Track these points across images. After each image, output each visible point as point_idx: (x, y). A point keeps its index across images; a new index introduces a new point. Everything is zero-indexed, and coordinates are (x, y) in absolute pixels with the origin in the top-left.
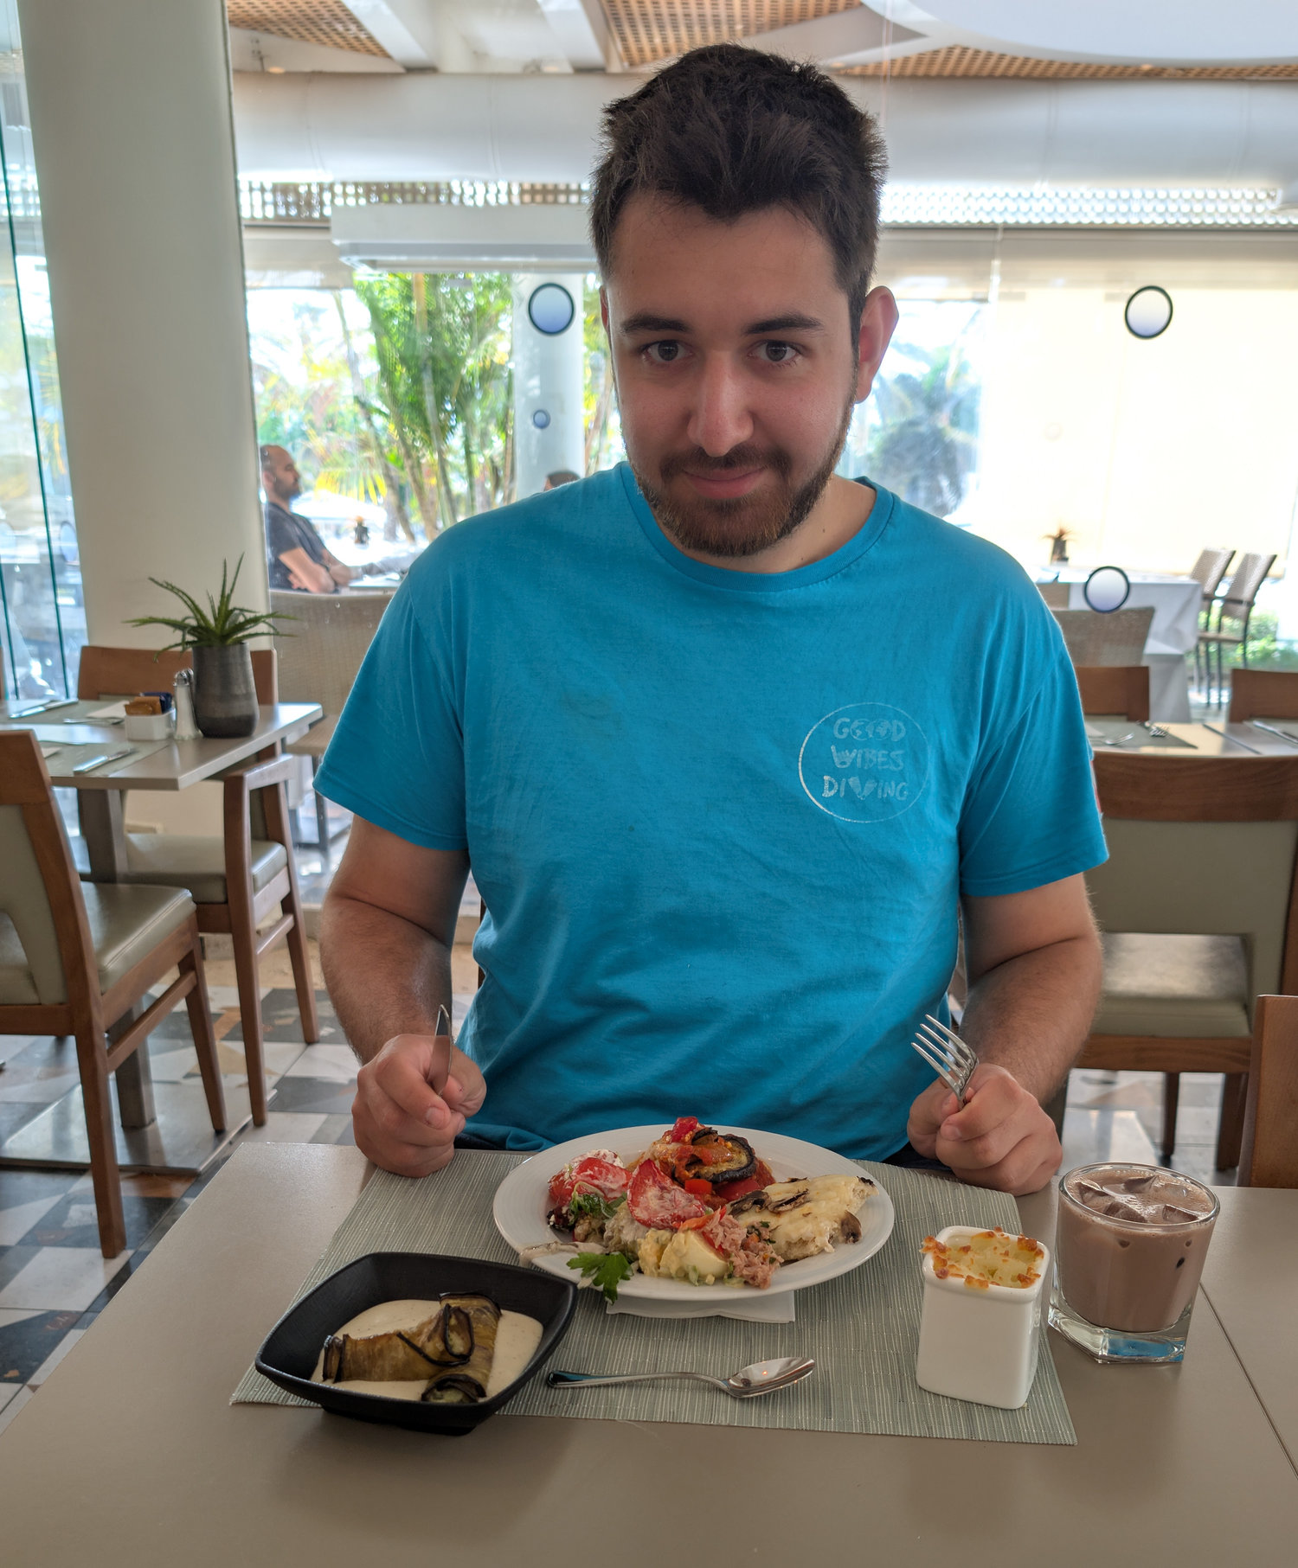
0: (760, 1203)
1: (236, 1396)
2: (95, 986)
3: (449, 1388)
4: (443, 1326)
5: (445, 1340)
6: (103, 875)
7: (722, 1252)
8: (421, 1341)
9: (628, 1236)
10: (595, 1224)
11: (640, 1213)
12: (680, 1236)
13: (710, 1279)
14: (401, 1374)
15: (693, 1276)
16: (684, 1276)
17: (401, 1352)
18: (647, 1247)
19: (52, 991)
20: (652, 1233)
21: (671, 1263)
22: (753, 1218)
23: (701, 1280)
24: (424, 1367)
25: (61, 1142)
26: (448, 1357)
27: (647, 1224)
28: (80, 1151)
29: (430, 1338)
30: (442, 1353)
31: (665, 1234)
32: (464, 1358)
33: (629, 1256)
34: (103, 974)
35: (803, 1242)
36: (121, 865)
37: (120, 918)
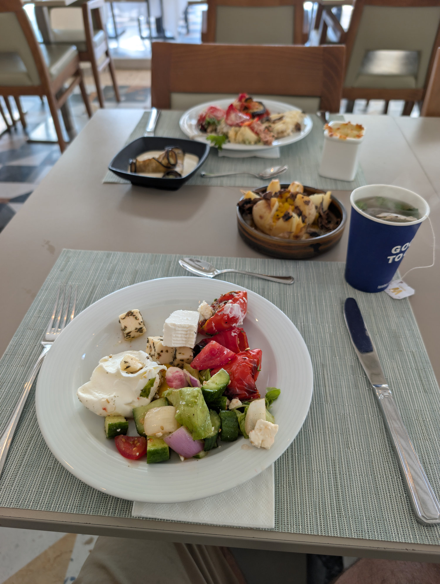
0: (268, 120)
1: (104, 180)
2: (50, 80)
3: (171, 174)
4: (167, 156)
5: (168, 159)
6: (47, 42)
7: (257, 133)
8: (160, 160)
9: (225, 130)
10: (214, 128)
11: (229, 122)
12: (243, 129)
13: (253, 143)
14: (155, 171)
15: (247, 142)
16: (244, 142)
17: (154, 164)
18: (231, 132)
19: (36, 81)
20: (233, 129)
21: (240, 138)
22: (266, 125)
23: (250, 143)
24: (162, 168)
25: (48, 134)
26: (169, 165)
27: (231, 126)
28: (54, 137)
29: (163, 159)
30: (168, 164)
31: (237, 128)
32: (174, 165)
33: (226, 137)
34: (51, 75)
35: (282, 132)
36: (52, 38)
37: (54, 56)
